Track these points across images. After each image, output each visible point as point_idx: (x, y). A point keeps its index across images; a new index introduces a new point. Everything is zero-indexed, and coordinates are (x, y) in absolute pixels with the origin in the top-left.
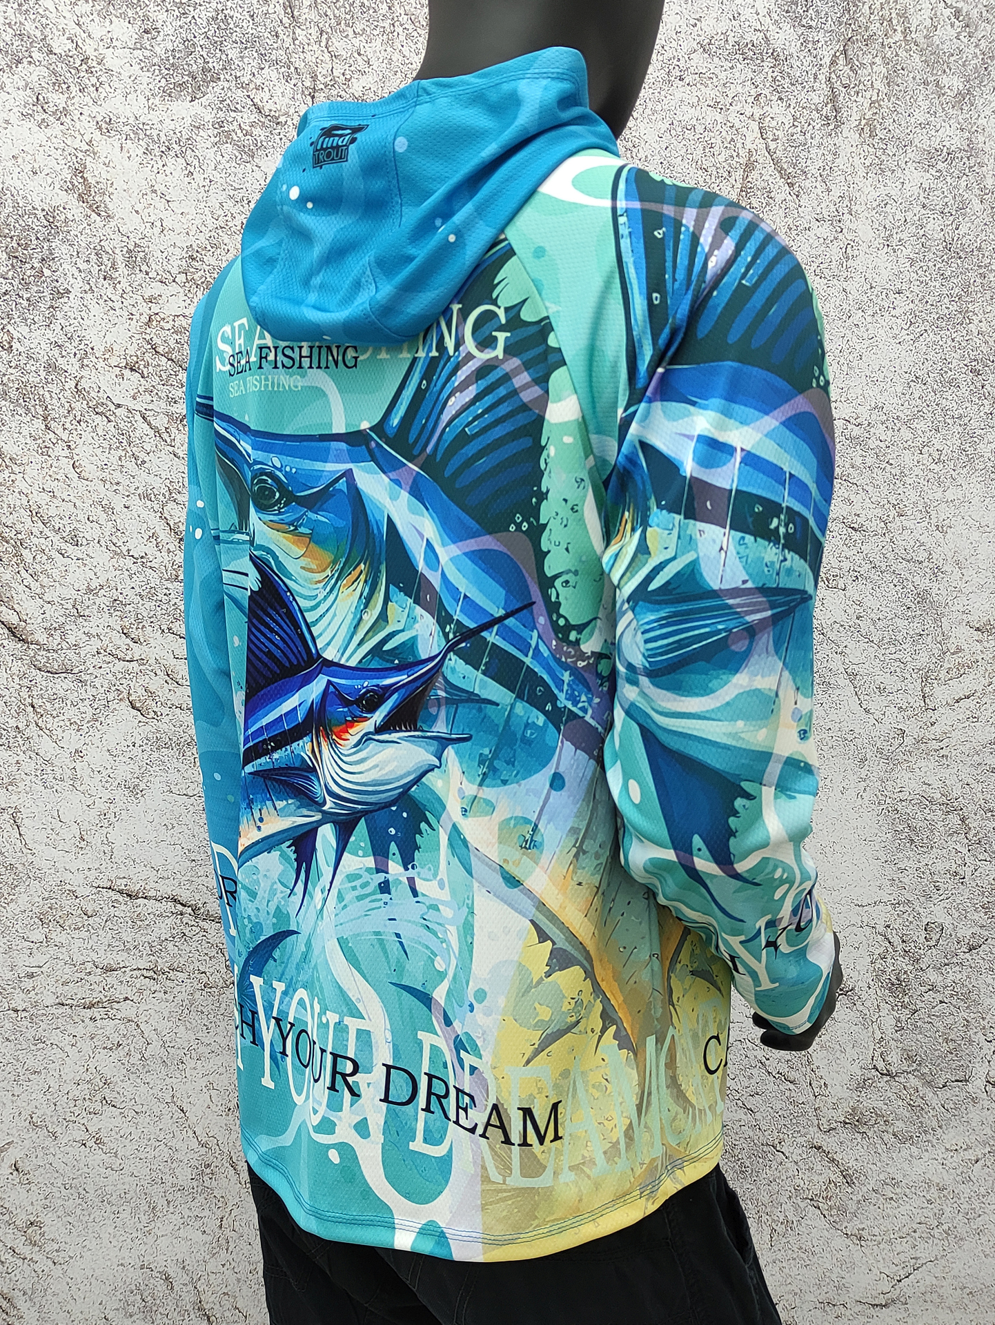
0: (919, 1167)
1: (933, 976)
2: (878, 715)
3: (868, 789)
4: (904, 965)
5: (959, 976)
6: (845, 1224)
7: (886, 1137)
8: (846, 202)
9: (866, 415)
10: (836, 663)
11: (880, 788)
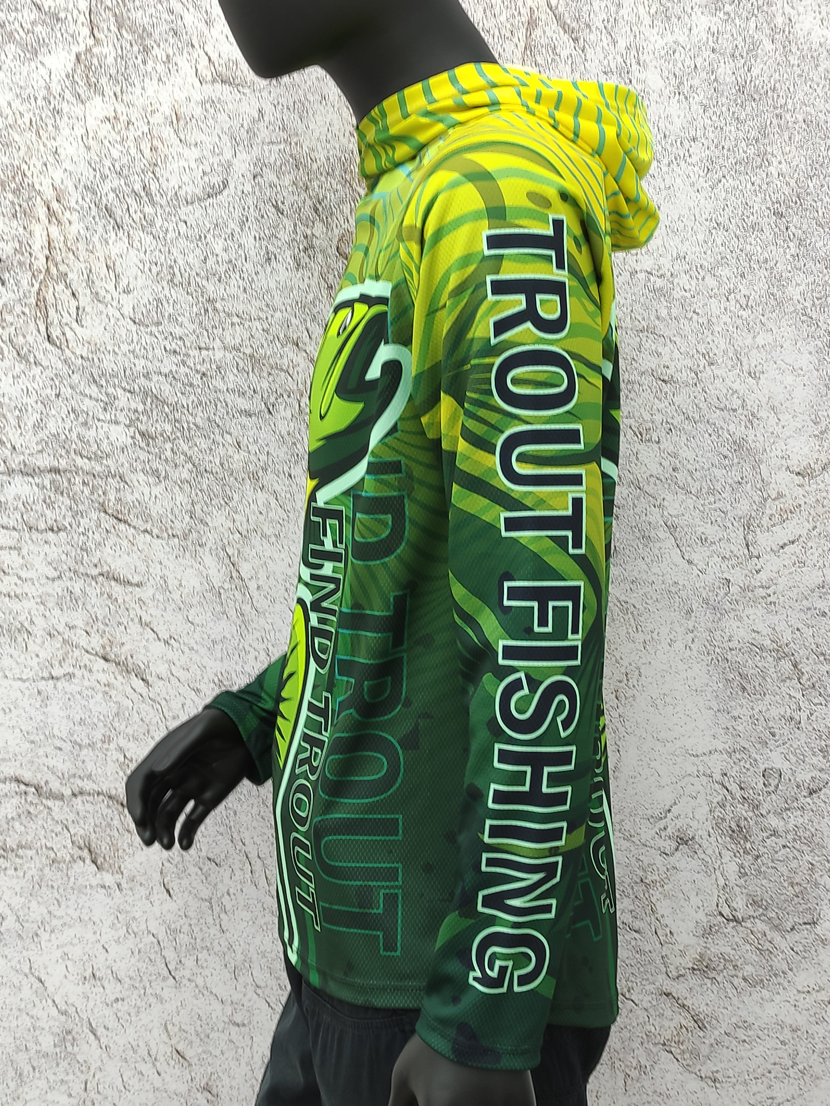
0: (770, 1009)
1: (774, 822)
2: (701, 566)
3: (696, 640)
4: (744, 812)
5: (801, 820)
6: (699, 1067)
7: (736, 981)
8: (634, 52)
9: (669, 265)
10: (655, 516)
11: (709, 638)
